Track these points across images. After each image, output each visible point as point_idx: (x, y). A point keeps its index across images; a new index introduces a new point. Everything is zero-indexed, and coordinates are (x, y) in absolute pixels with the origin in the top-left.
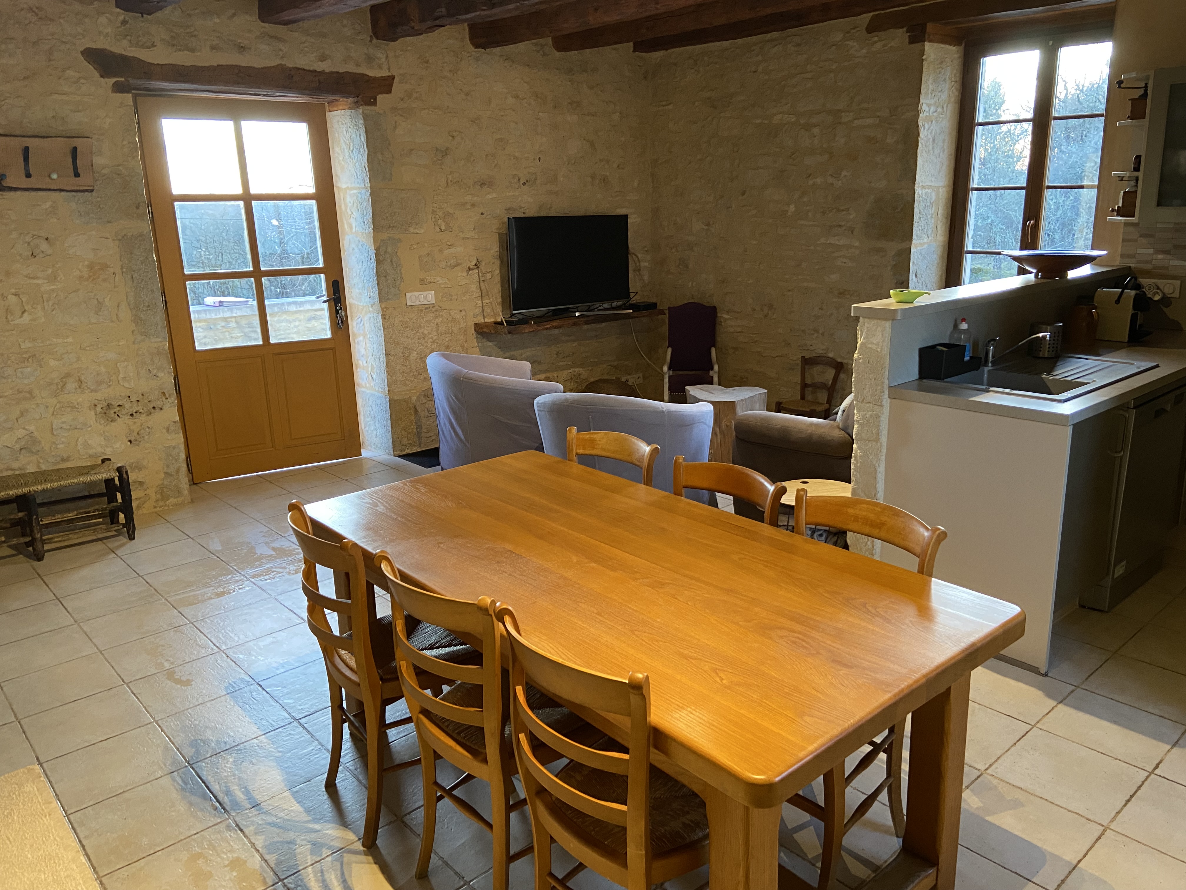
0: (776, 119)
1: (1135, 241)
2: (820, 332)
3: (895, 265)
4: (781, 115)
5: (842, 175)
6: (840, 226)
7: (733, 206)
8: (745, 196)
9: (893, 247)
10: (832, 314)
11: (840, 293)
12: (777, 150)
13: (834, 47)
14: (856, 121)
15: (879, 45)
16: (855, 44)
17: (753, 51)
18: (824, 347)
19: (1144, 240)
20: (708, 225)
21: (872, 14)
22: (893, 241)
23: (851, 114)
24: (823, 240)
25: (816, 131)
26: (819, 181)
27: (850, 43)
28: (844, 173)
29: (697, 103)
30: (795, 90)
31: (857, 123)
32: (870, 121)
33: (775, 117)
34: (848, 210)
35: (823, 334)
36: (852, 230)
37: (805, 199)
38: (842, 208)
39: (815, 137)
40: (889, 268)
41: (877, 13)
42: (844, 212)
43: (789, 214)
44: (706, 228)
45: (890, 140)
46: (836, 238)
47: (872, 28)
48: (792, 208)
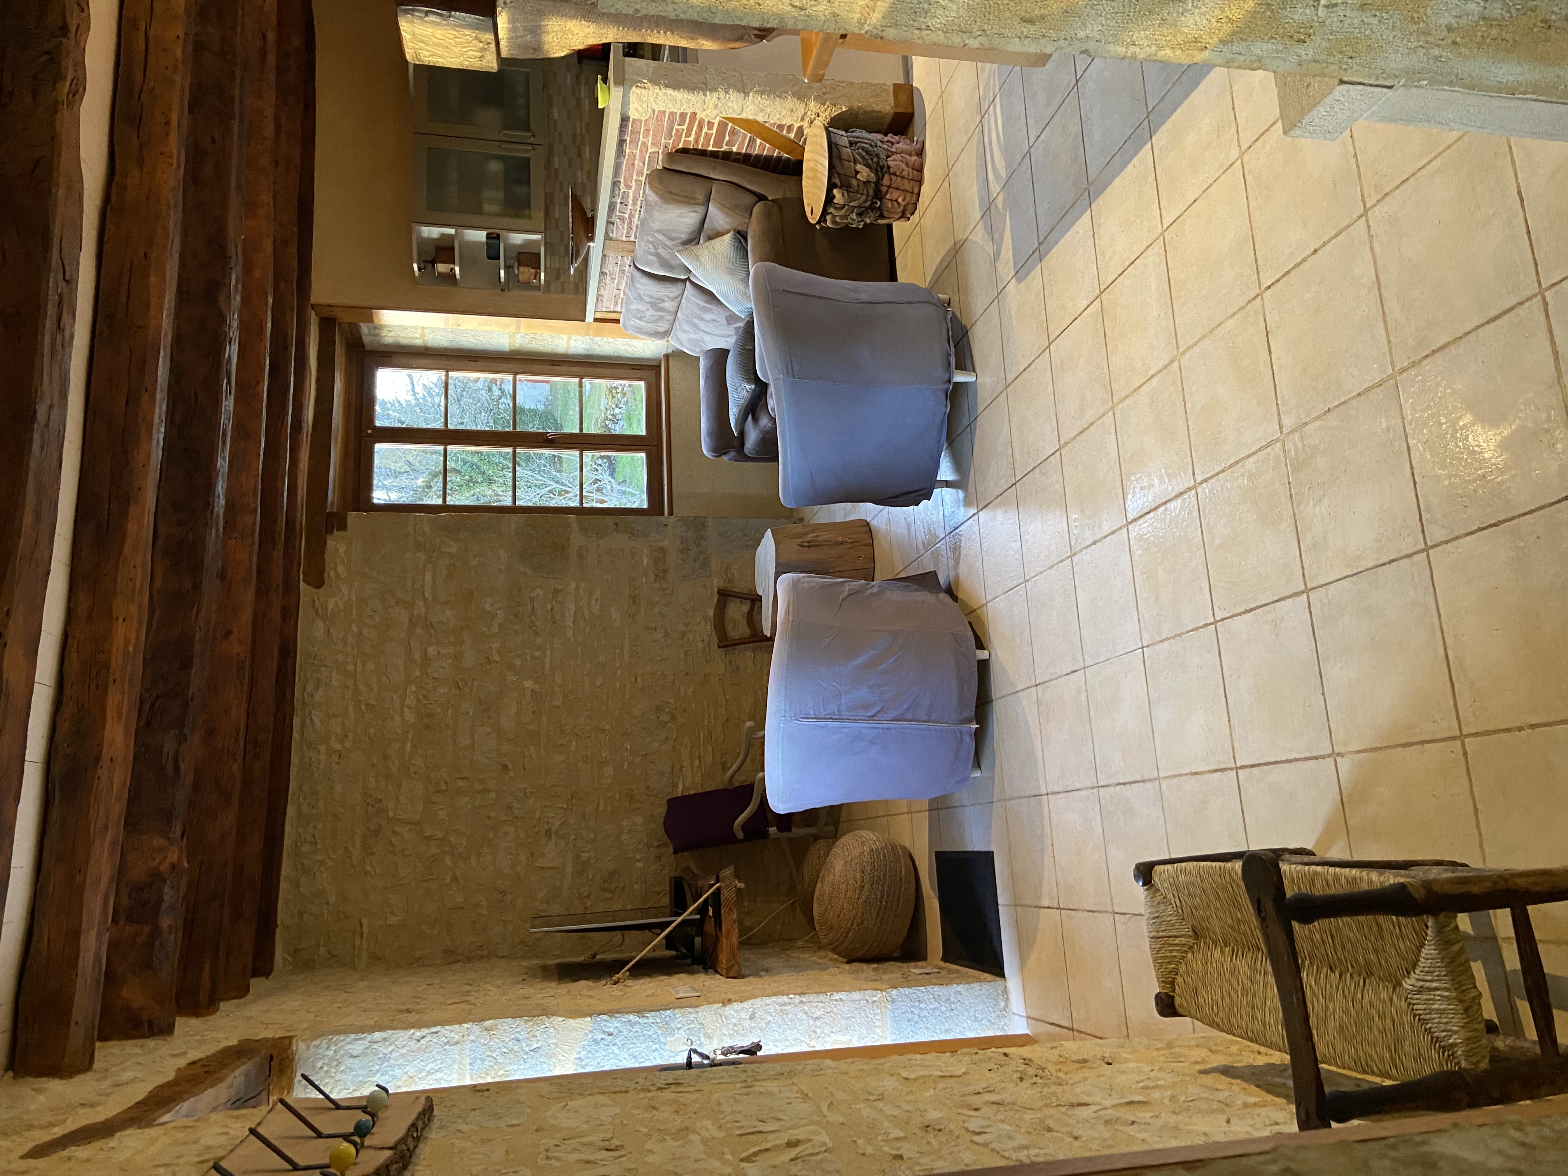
0: (410, 717)
1: (563, 283)
2: (684, 628)
3: (597, 534)
4: (406, 710)
5: (490, 609)
6: (552, 609)
7: (522, 786)
8: (510, 766)
9: (577, 539)
10: (661, 613)
11: (634, 601)
12: (450, 712)
13: (331, 629)
14: (426, 596)
15: (340, 569)
16: (333, 600)
17: (311, 759)
18: (703, 622)
19: (562, 279)
20: (548, 833)
21: (301, 582)
22: (569, 539)
23: (417, 602)
24: (570, 634)
25: (432, 651)
26: (495, 646)
27: (331, 606)
28: (488, 607)
29: (368, 868)
30: (376, 689)
31: (427, 594)
32: (428, 577)
33: (407, 718)
34: (532, 599)
35: (687, 625)
36: (556, 591)
37: (518, 662)
38: (530, 608)
39: (439, 653)
40: (601, 542)
41: (301, 577)
42: (535, 604)
43: (536, 687)
44: (553, 838)
45: (453, 550)
46: (567, 614)
47: (318, 581)
48: (529, 684)
